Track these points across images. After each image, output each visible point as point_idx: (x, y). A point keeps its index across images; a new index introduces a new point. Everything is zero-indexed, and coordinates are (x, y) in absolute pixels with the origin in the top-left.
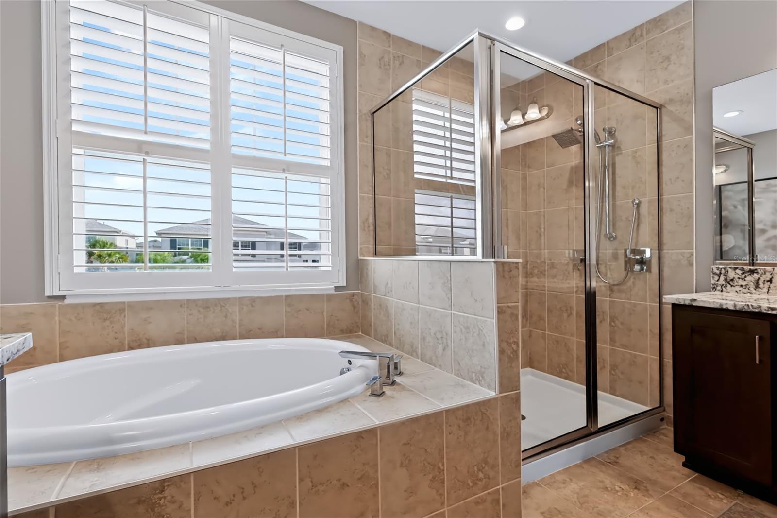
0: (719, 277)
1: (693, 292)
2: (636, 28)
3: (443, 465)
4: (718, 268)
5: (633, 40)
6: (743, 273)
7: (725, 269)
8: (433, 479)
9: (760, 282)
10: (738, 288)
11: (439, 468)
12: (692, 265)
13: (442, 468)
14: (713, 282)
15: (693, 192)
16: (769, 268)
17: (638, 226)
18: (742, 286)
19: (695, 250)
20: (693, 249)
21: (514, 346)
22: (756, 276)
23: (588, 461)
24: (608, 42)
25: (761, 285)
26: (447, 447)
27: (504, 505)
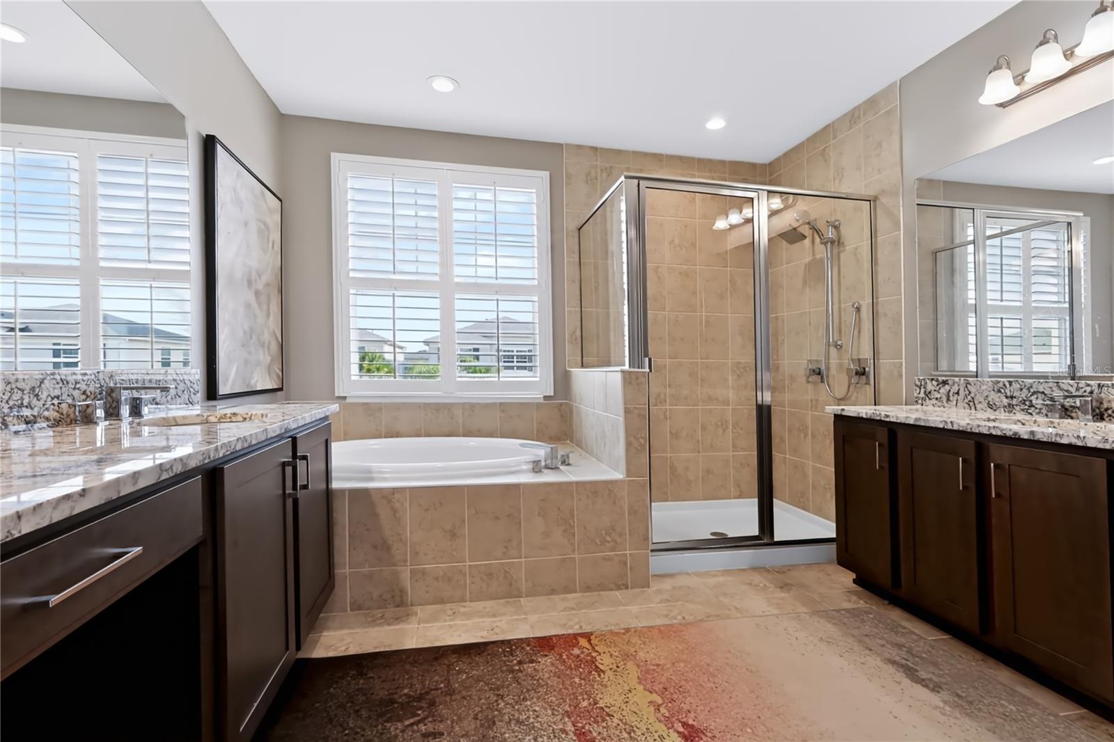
0: (920, 389)
1: (902, 405)
2: (855, 108)
3: (574, 522)
4: (919, 379)
5: (852, 122)
6: (938, 385)
7: (924, 380)
8: (565, 531)
9: (951, 394)
10: (934, 401)
11: (570, 524)
12: (901, 376)
13: (573, 524)
14: (915, 395)
15: (901, 295)
16: (957, 379)
17: (859, 332)
18: (937, 399)
19: (904, 360)
20: (902, 359)
21: (642, 441)
22: (947, 387)
23: (755, 569)
24: (833, 122)
25: (951, 398)
26: (577, 510)
27: (631, 568)
